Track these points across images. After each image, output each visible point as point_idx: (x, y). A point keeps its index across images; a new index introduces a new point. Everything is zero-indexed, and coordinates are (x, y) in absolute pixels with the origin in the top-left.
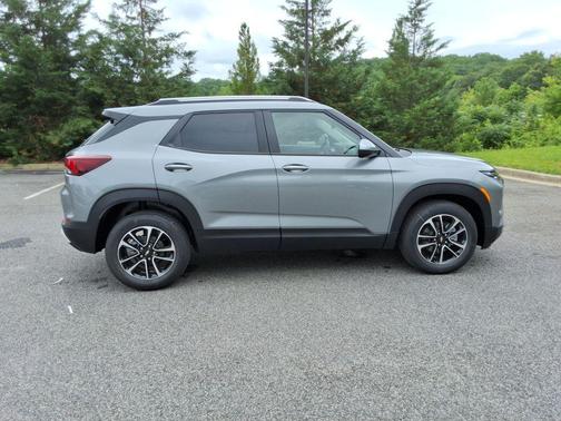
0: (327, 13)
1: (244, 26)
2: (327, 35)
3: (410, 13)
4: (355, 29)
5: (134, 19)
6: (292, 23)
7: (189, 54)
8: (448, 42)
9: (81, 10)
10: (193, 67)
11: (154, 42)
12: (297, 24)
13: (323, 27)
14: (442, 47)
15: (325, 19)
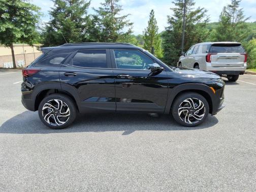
0: (193, 4)
1: (153, 10)
2: (193, 14)
3: (232, 3)
4: (206, 11)
5: (108, 9)
6: (176, 9)
7: (131, 24)
8: (250, 17)
9: (87, 5)
10: (132, 30)
11: (116, 19)
12: (179, 9)
13: (192, 11)
14: (247, 19)
15: (192, 7)
